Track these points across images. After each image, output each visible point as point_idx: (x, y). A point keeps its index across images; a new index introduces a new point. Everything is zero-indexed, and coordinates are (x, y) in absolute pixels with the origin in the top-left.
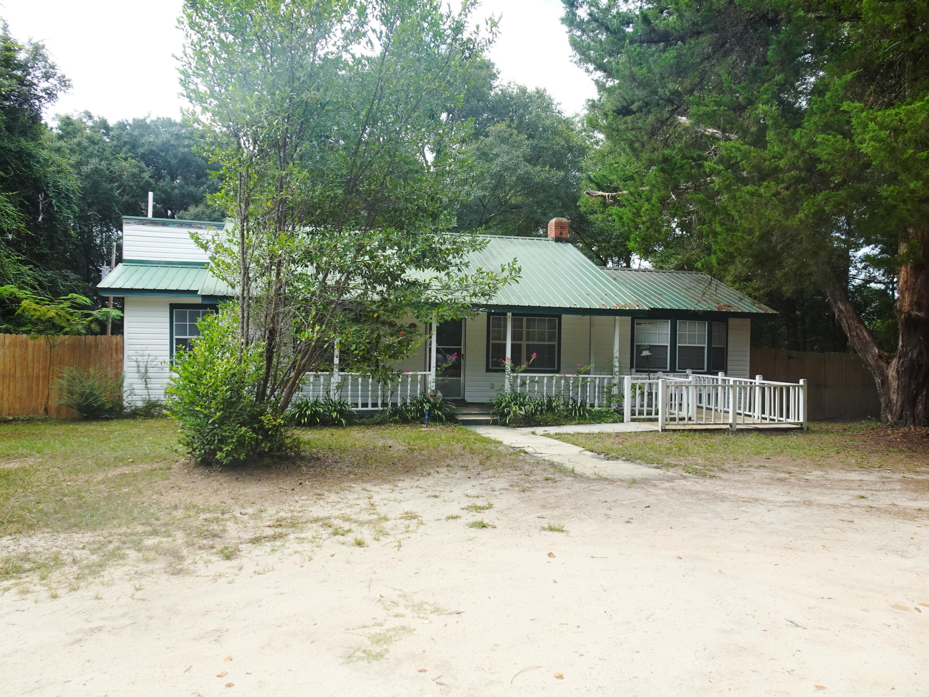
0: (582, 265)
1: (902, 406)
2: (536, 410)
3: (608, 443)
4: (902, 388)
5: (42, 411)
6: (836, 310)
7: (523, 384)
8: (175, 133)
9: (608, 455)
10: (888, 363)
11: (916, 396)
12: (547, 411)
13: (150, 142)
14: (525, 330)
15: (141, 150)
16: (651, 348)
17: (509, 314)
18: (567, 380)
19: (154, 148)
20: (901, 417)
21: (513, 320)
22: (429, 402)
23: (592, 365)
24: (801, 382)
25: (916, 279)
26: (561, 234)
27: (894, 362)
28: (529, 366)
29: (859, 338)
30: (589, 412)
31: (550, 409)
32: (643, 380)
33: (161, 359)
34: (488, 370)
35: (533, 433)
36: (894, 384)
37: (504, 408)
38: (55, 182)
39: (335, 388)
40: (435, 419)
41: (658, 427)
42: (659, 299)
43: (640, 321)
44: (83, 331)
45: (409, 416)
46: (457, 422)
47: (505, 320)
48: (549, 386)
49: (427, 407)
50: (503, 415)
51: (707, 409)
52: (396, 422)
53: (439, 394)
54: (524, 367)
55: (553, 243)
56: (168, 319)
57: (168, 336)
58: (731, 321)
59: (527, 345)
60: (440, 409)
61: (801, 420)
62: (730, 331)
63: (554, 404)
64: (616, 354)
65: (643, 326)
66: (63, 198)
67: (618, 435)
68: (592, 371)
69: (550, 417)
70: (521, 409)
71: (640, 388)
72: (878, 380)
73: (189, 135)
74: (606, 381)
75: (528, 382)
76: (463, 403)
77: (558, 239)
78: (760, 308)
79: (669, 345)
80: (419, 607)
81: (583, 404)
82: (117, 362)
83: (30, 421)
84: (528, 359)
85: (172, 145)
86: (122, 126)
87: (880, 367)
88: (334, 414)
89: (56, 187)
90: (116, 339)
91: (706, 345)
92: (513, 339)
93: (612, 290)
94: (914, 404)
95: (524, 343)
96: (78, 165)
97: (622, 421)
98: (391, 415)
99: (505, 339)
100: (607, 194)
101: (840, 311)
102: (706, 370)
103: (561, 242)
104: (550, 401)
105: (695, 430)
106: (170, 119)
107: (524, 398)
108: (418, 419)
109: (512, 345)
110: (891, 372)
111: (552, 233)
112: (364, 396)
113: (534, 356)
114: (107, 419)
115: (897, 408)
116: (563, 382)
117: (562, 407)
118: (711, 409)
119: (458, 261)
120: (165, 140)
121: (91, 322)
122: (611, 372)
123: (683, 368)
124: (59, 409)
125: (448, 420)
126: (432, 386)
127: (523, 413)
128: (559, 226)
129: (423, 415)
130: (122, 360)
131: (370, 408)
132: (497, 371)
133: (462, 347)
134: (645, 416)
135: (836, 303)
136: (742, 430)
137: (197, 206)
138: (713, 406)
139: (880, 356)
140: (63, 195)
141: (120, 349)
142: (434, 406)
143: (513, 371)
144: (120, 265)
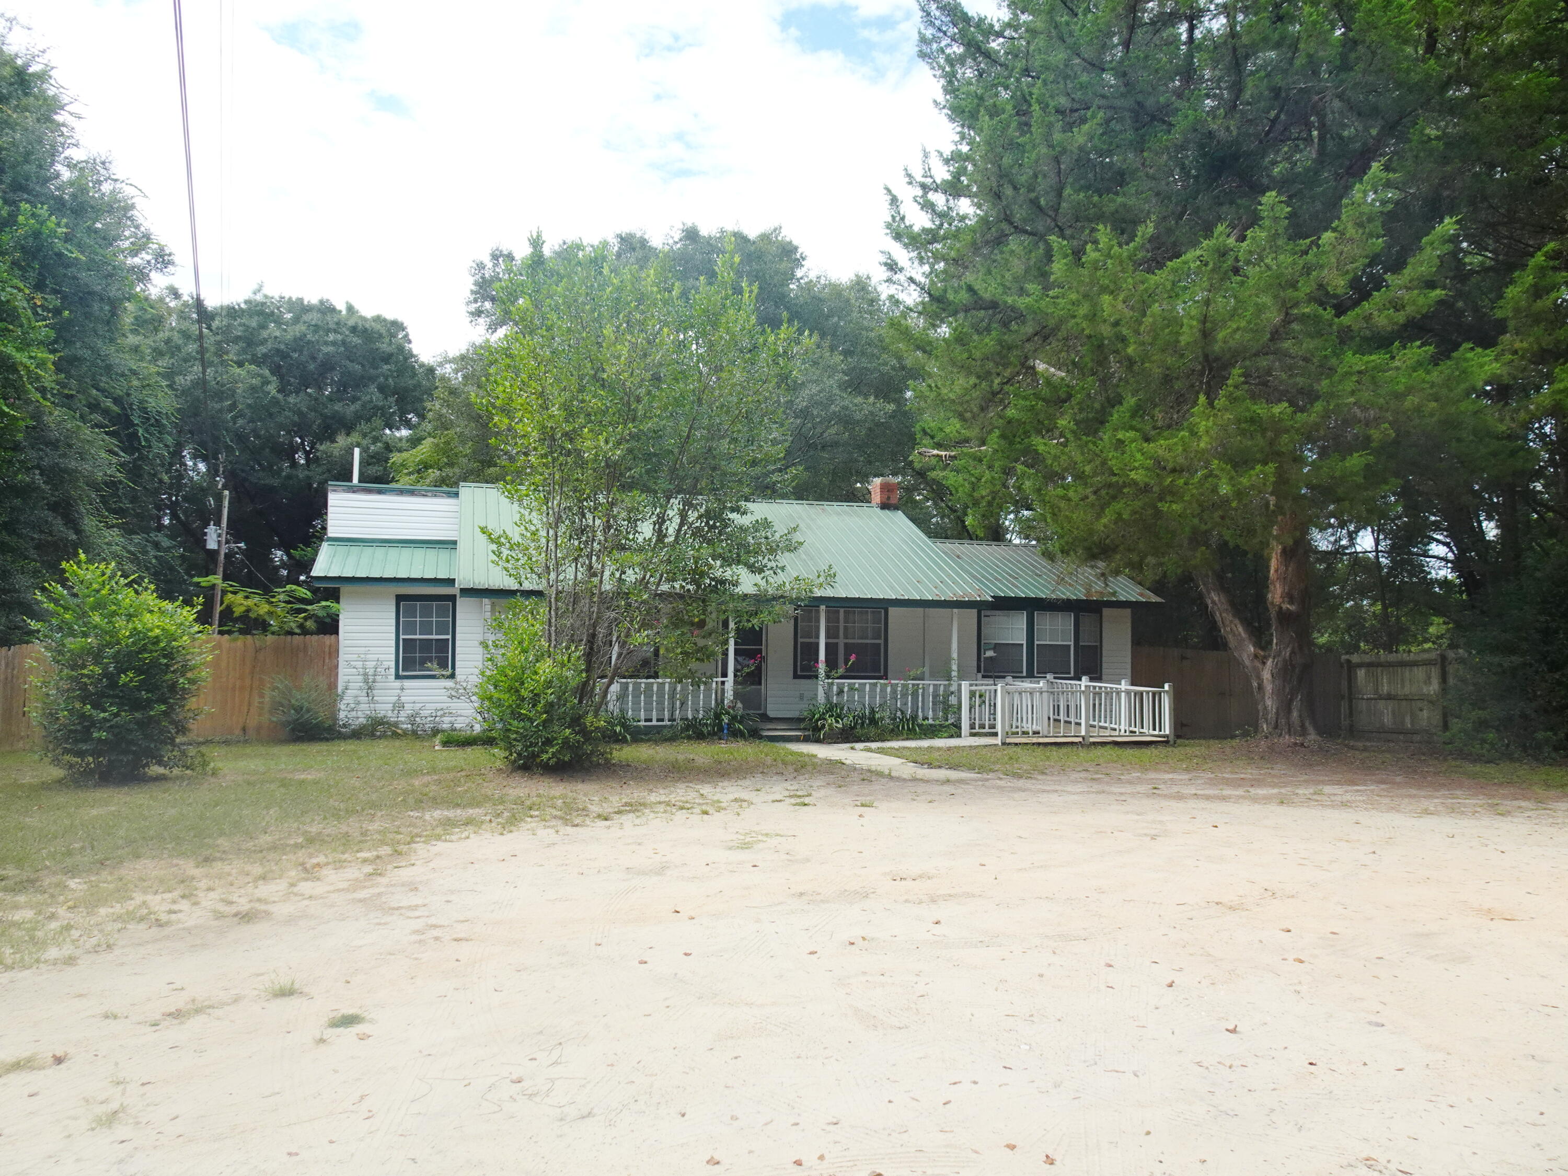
0: (914, 542)
1: (1277, 713)
2: (856, 724)
3: (936, 755)
4: (1277, 692)
5: (238, 732)
6: (1209, 602)
7: (840, 692)
8: (313, 323)
9: (930, 765)
10: (1264, 663)
11: (1291, 700)
12: (870, 723)
13: (276, 337)
14: (842, 625)
15: (262, 350)
16: (996, 647)
17: (823, 607)
18: (894, 687)
19: (282, 347)
20: (1276, 727)
21: (827, 612)
22: (728, 713)
23: (926, 669)
24: (1166, 687)
25: (1287, 567)
26: (889, 498)
27: (1269, 662)
28: (847, 670)
29: (1234, 635)
30: (920, 726)
31: (873, 721)
32: (985, 686)
33: (386, 664)
34: (796, 676)
35: (852, 748)
36: (1269, 688)
37: (817, 720)
38: (141, 402)
39: (614, 698)
40: (736, 734)
41: (998, 741)
42: (1013, 584)
43: (988, 613)
44: (297, 631)
45: (705, 730)
46: (761, 737)
47: (818, 612)
48: (873, 697)
49: (726, 719)
50: (817, 729)
51: (1066, 722)
52: (689, 738)
53: (739, 705)
54: (841, 671)
55: (878, 510)
56: (393, 615)
57: (393, 636)
58: (1106, 612)
59: (846, 644)
60: (740, 722)
61: (1167, 732)
62: (1105, 625)
63: (877, 716)
64: (955, 655)
65: (992, 619)
66: (152, 425)
67: (949, 749)
68: (927, 675)
69: (873, 731)
70: (837, 722)
71: (981, 696)
72: (1255, 684)
73: (334, 326)
74: (942, 688)
75: (846, 689)
76: (765, 718)
77: (884, 506)
78: (1141, 595)
79: (1024, 643)
80: (767, 835)
81: (914, 718)
82: (330, 669)
83: (227, 743)
84: (846, 663)
85: (309, 342)
86: (232, 312)
87: (1255, 668)
88: (618, 729)
89: (144, 410)
90: (328, 639)
91: (1072, 643)
92: (827, 637)
93: (949, 576)
94: (1289, 711)
95: (841, 641)
96: (169, 375)
97: (959, 736)
98: (683, 730)
99: (818, 637)
100: (943, 453)
101: (1214, 602)
102: (1072, 675)
103: (889, 509)
104: (873, 711)
105: (1039, 744)
106: (301, 300)
107: (842, 709)
108: (715, 734)
109: (827, 645)
110: (1266, 675)
111: (876, 498)
112: (648, 710)
113: (853, 659)
114: (327, 740)
115: (1271, 716)
116: (889, 689)
117: (888, 721)
118: (1070, 723)
119: (773, 564)
120: (298, 334)
121: (305, 619)
122: (949, 678)
123: (1043, 672)
124: (259, 729)
125: (750, 736)
126: (729, 695)
127: (840, 726)
128: (885, 488)
129: (721, 729)
130: (337, 667)
131: (654, 723)
132: (809, 677)
133: (763, 647)
134: (987, 730)
135: (1209, 593)
136: (1094, 743)
137: (348, 434)
138: (1072, 719)
139: (1256, 656)
140: (153, 421)
141: (334, 652)
142: (734, 718)
143: (828, 677)
144: (325, 545)
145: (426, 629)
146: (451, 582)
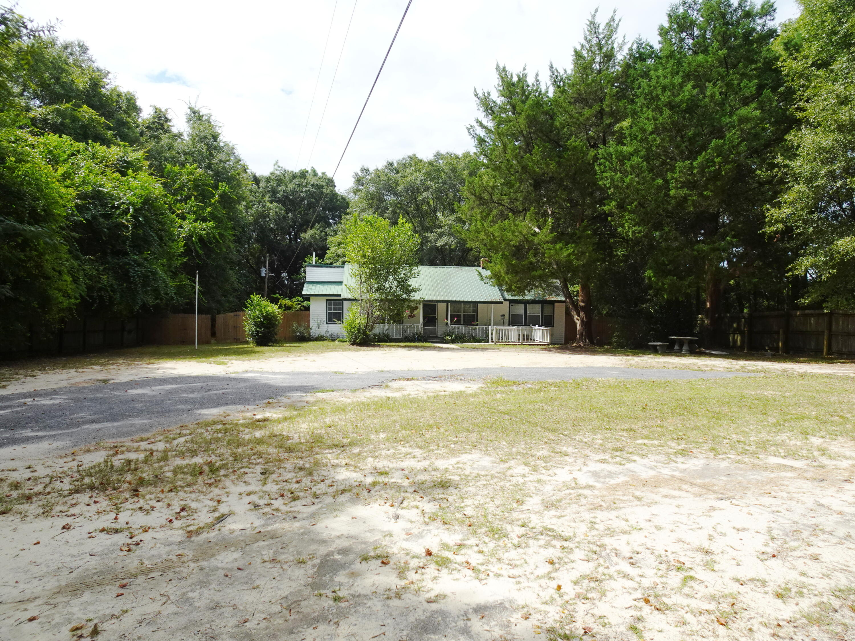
1: (579, 336)
2: (456, 338)
7: (453, 329)
14: (462, 308)
33: (323, 320)
36: (578, 328)
37: (444, 337)
39: (386, 330)
40: (419, 340)
43: (512, 304)
44: (299, 310)
49: (416, 336)
50: (444, 340)
52: (406, 341)
53: (422, 332)
55: (481, 269)
56: (325, 305)
57: (325, 311)
58: (556, 304)
60: (421, 337)
61: (549, 342)
62: (555, 308)
69: (461, 340)
74: (485, 328)
77: (484, 268)
81: (475, 337)
84: (464, 320)
88: (385, 338)
90: (307, 312)
91: (540, 315)
95: (462, 314)
97: (488, 342)
98: (404, 339)
102: (540, 325)
104: (462, 335)
107: (453, 334)
112: (396, 333)
114: (308, 341)
121: (301, 307)
123: (530, 324)
125: (424, 341)
126: (420, 329)
129: (415, 339)
130: (310, 320)
131: (398, 337)
133: (437, 315)
141: (309, 316)
143: (450, 324)
144: (306, 284)
145: (335, 309)
146: (340, 295)
